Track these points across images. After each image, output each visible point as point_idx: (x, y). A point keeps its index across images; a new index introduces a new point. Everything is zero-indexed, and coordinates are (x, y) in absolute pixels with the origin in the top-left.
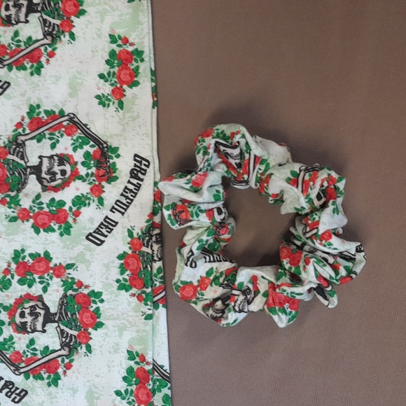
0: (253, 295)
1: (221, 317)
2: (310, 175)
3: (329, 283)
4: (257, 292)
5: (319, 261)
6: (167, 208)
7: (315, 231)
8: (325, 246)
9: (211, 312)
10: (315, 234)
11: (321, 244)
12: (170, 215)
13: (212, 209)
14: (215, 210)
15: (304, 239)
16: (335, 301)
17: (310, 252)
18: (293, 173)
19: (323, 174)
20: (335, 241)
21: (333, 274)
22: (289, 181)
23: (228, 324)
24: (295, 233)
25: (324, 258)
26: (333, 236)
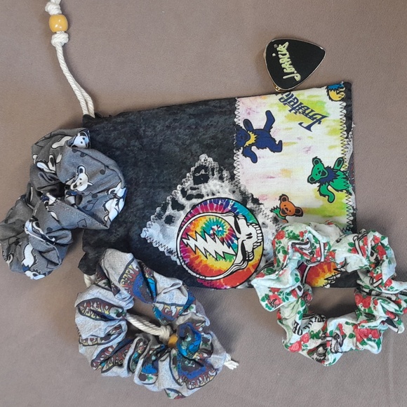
0: (342, 339)
1: (324, 359)
2: (363, 242)
3: (395, 315)
4: (344, 336)
5: (384, 301)
6: (263, 300)
7: (380, 281)
8: (389, 290)
9: (315, 356)
10: (381, 283)
11: (386, 289)
12: (267, 304)
13: (294, 289)
14: (297, 289)
15: (371, 287)
16: (402, 327)
17: (377, 295)
18: (350, 244)
19: (370, 236)
20: (395, 284)
21: (397, 308)
22: (350, 251)
23: (330, 364)
24: (363, 284)
25: (388, 298)
26: (393, 281)
